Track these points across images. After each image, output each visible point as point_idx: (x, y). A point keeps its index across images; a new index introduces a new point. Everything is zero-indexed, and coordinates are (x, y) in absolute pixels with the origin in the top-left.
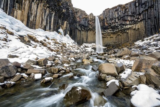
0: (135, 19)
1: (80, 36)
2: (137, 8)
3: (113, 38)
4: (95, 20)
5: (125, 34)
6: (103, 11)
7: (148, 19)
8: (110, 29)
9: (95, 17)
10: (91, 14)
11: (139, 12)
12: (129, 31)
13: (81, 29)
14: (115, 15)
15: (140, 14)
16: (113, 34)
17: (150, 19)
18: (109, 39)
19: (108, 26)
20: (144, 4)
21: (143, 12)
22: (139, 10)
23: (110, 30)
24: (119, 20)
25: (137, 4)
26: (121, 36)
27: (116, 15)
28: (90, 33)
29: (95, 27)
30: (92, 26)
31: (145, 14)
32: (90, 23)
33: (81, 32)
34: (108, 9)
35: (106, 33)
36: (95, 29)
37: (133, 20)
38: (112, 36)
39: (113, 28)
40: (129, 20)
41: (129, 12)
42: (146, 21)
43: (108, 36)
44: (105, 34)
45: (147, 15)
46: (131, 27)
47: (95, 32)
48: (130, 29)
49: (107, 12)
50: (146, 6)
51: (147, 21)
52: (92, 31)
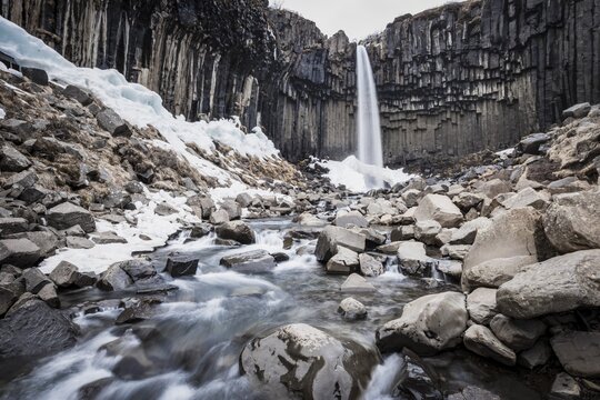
0: (505, 63)
1: (295, 123)
2: (513, 24)
3: (424, 134)
4: (353, 59)
5: (471, 119)
6: (389, 26)
7: (546, 68)
8: (413, 99)
9: (354, 46)
10: (340, 35)
11: (517, 40)
12: (485, 109)
13: (299, 94)
14: (432, 42)
15: (519, 49)
16: (427, 115)
17: (550, 68)
18: (410, 135)
19: (404, 86)
20: (532, 12)
21: (529, 40)
22: (518, 33)
23: (415, 103)
24: (446, 63)
25: (512, 11)
26: (456, 124)
27: (437, 44)
28: (333, 113)
29: (355, 87)
30: (341, 84)
31: (537, 48)
32: (335, 71)
33: (296, 109)
34: (408, 16)
35: (397, 113)
36: (354, 96)
37: (499, 68)
38: (421, 124)
39: (426, 94)
40: (482, 67)
41: (483, 35)
42: (539, 77)
43: (405, 126)
44: (395, 117)
45: (541, 52)
46: (491, 94)
47: (355, 109)
48: (488, 100)
49: (401, 30)
50: (539, 20)
51: (542, 75)
52: (344, 104)
